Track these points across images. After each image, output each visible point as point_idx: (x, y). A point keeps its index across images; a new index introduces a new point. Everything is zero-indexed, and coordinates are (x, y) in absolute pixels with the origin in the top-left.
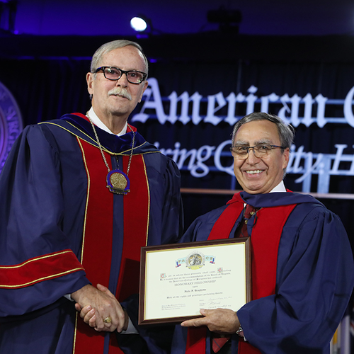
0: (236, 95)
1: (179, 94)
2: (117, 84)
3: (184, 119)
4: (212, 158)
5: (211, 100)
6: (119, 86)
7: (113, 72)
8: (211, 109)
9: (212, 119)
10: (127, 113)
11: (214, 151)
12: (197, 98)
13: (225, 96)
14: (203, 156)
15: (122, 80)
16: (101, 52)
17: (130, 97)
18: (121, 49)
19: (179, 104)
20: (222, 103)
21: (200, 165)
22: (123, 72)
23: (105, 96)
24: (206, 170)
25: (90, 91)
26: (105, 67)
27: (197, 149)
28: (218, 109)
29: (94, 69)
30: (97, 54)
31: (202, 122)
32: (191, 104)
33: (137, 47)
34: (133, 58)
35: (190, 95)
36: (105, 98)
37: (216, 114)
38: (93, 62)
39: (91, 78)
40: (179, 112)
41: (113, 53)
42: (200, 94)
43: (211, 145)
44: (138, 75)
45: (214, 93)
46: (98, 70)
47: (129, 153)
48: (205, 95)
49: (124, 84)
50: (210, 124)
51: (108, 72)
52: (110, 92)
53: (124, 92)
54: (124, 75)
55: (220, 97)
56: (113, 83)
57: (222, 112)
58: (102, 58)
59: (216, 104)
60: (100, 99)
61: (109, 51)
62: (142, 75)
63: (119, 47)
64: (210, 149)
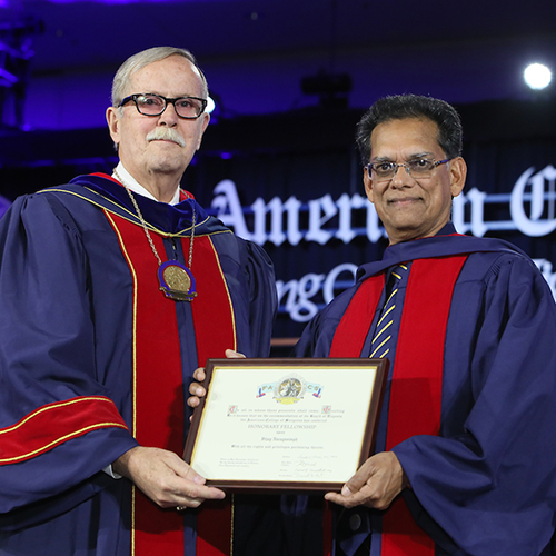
0: (351, 196)
1: (267, 202)
2: (160, 121)
3: (277, 237)
4: (321, 292)
5: (314, 207)
6: (163, 124)
7: (150, 102)
8: (315, 221)
9: (317, 235)
10: (179, 168)
11: (323, 282)
12: (293, 206)
13: (335, 199)
14: (307, 290)
15: (168, 113)
16: (128, 70)
17: (183, 143)
18: (161, 63)
19: (268, 216)
20: (330, 211)
21: (305, 303)
22: (168, 101)
23: (143, 142)
24: (313, 309)
25: (115, 137)
26: (138, 96)
27: (298, 279)
28: (325, 219)
29: (118, 100)
30: (121, 74)
31: (303, 242)
32: (285, 215)
33: (186, 56)
34: (183, 76)
35: (284, 201)
36: (142, 147)
37: (324, 227)
38: (114, 88)
39: (115, 115)
40: (268, 228)
41: (148, 71)
42: (298, 199)
43: (318, 273)
44: (192, 105)
45: (318, 196)
46: (126, 101)
47: (189, 233)
48: (305, 199)
49: (172, 120)
50: (314, 243)
51: (143, 104)
52: (150, 137)
53: (171, 133)
54: (170, 105)
55: (327, 202)
56: (152, 120)
57: (331, 224)
58: (130, 80)
59: (323, 213)
60: (134, 148)
61: (142, 67)
62: (200, 103)
63: (158, 60)
64: (316, 279)
